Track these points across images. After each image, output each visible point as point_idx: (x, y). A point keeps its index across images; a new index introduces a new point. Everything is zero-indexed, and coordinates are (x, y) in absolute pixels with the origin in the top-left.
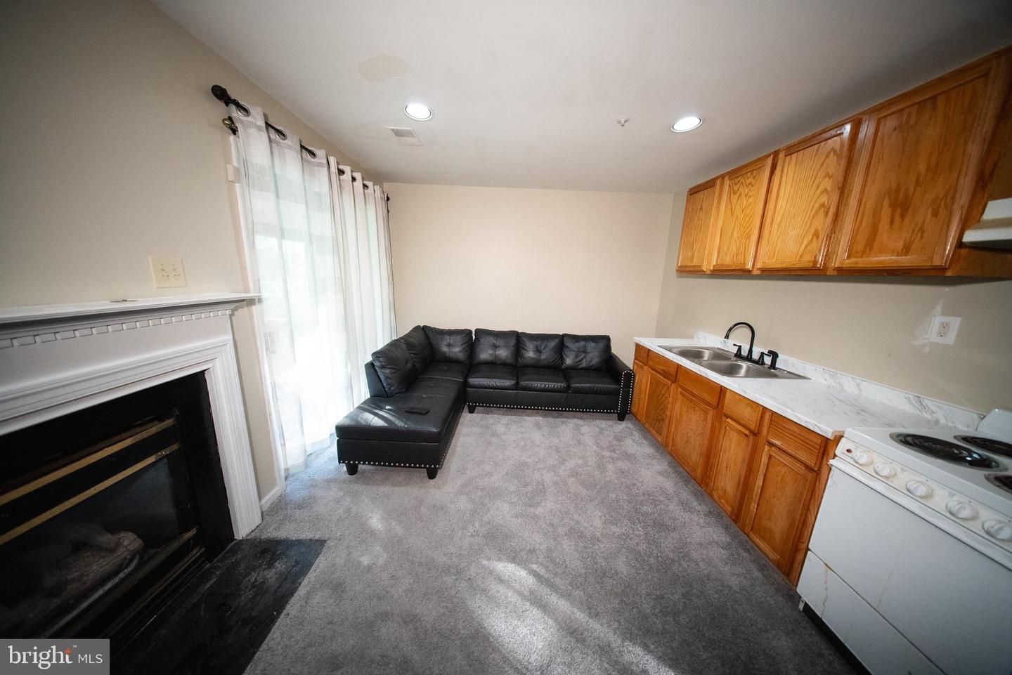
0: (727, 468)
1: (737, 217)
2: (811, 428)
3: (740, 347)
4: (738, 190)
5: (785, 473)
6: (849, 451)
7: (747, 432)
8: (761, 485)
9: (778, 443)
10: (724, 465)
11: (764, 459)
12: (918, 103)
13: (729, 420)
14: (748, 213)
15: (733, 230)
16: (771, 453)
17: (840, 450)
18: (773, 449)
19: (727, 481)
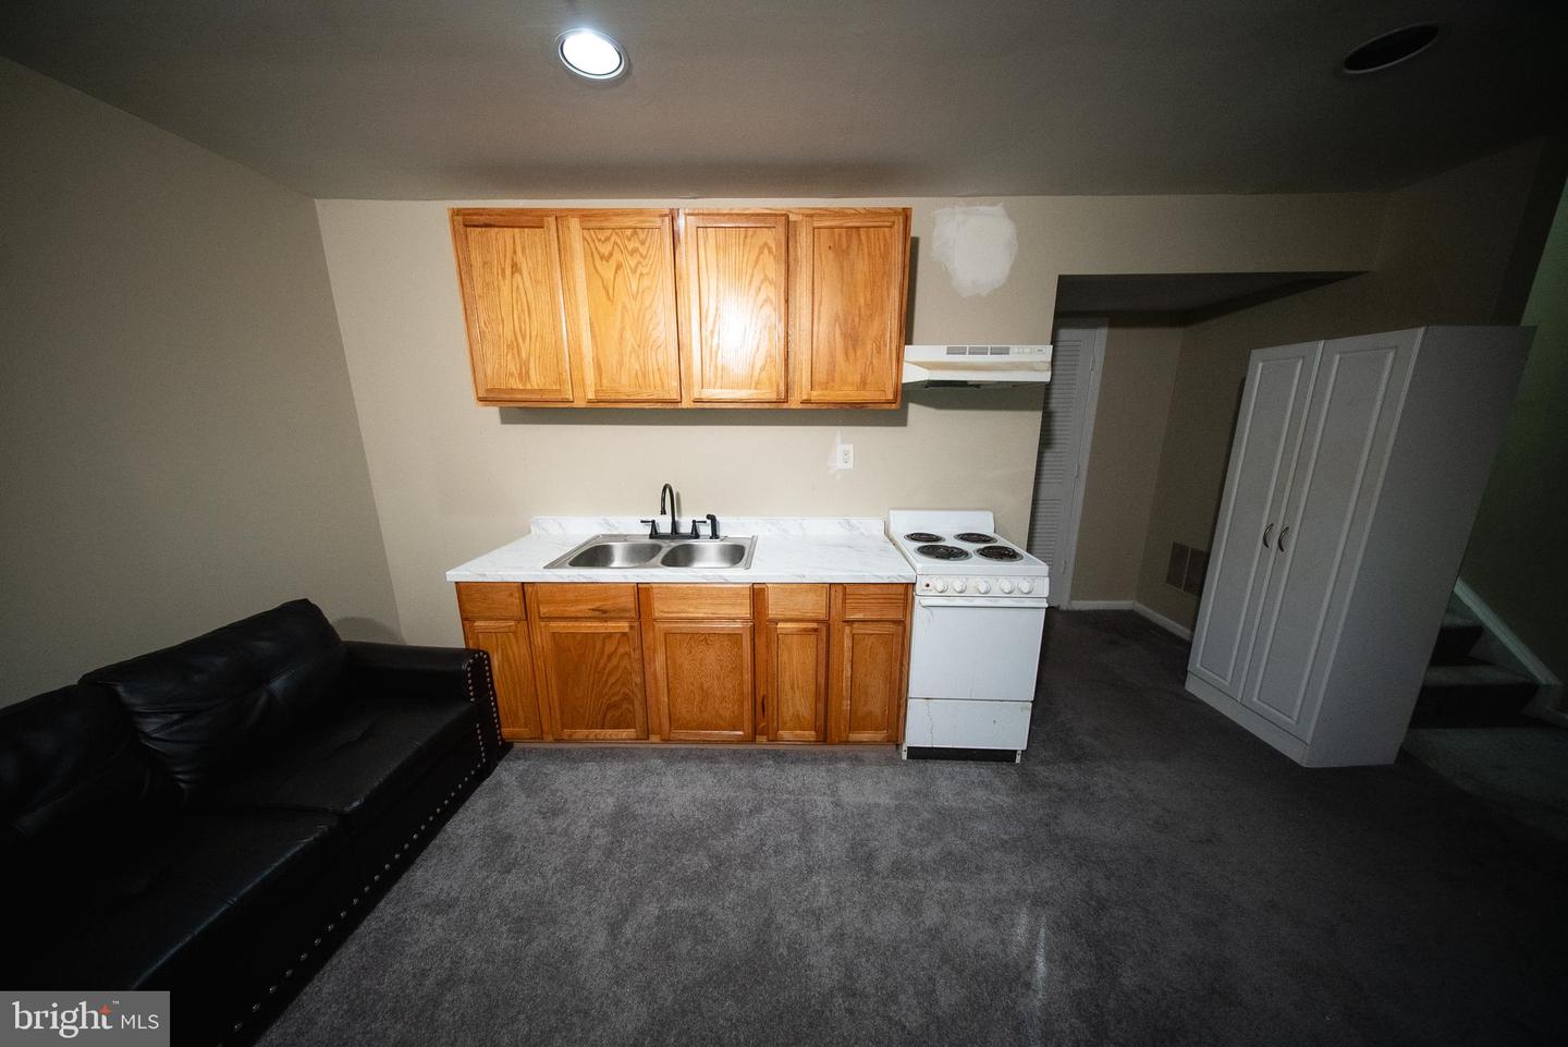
0: (792, 688)
1: (624, 307)
2: (896, 581)
3: (653, 522)
4: (611, 254)
5: (873, 643)
6: (928, 585)
7: (815, 625)
8: (850, 673)
9: (860, 616)
10: (788, 687)
11: (847, 643)
12: (847, 228)
13: (780, 625)
14: (647, 303)
15: (623, 329)
16: (854, 631)
17: (919, 589)
18: (855, 625)
19: (796, 701)
